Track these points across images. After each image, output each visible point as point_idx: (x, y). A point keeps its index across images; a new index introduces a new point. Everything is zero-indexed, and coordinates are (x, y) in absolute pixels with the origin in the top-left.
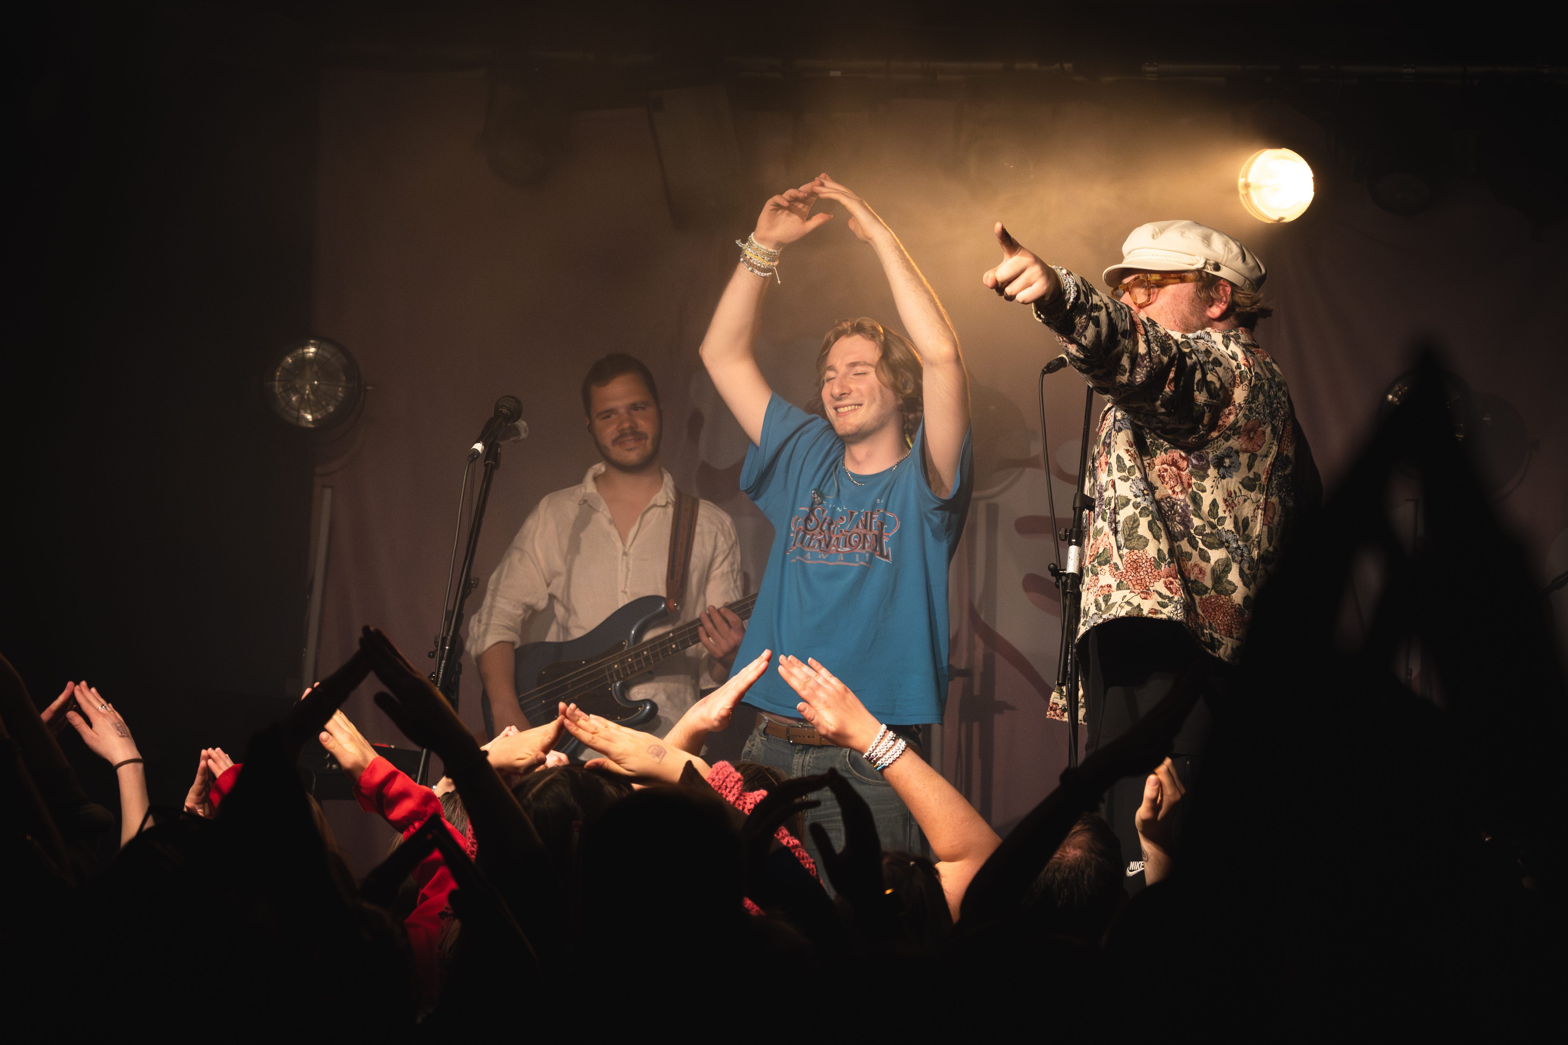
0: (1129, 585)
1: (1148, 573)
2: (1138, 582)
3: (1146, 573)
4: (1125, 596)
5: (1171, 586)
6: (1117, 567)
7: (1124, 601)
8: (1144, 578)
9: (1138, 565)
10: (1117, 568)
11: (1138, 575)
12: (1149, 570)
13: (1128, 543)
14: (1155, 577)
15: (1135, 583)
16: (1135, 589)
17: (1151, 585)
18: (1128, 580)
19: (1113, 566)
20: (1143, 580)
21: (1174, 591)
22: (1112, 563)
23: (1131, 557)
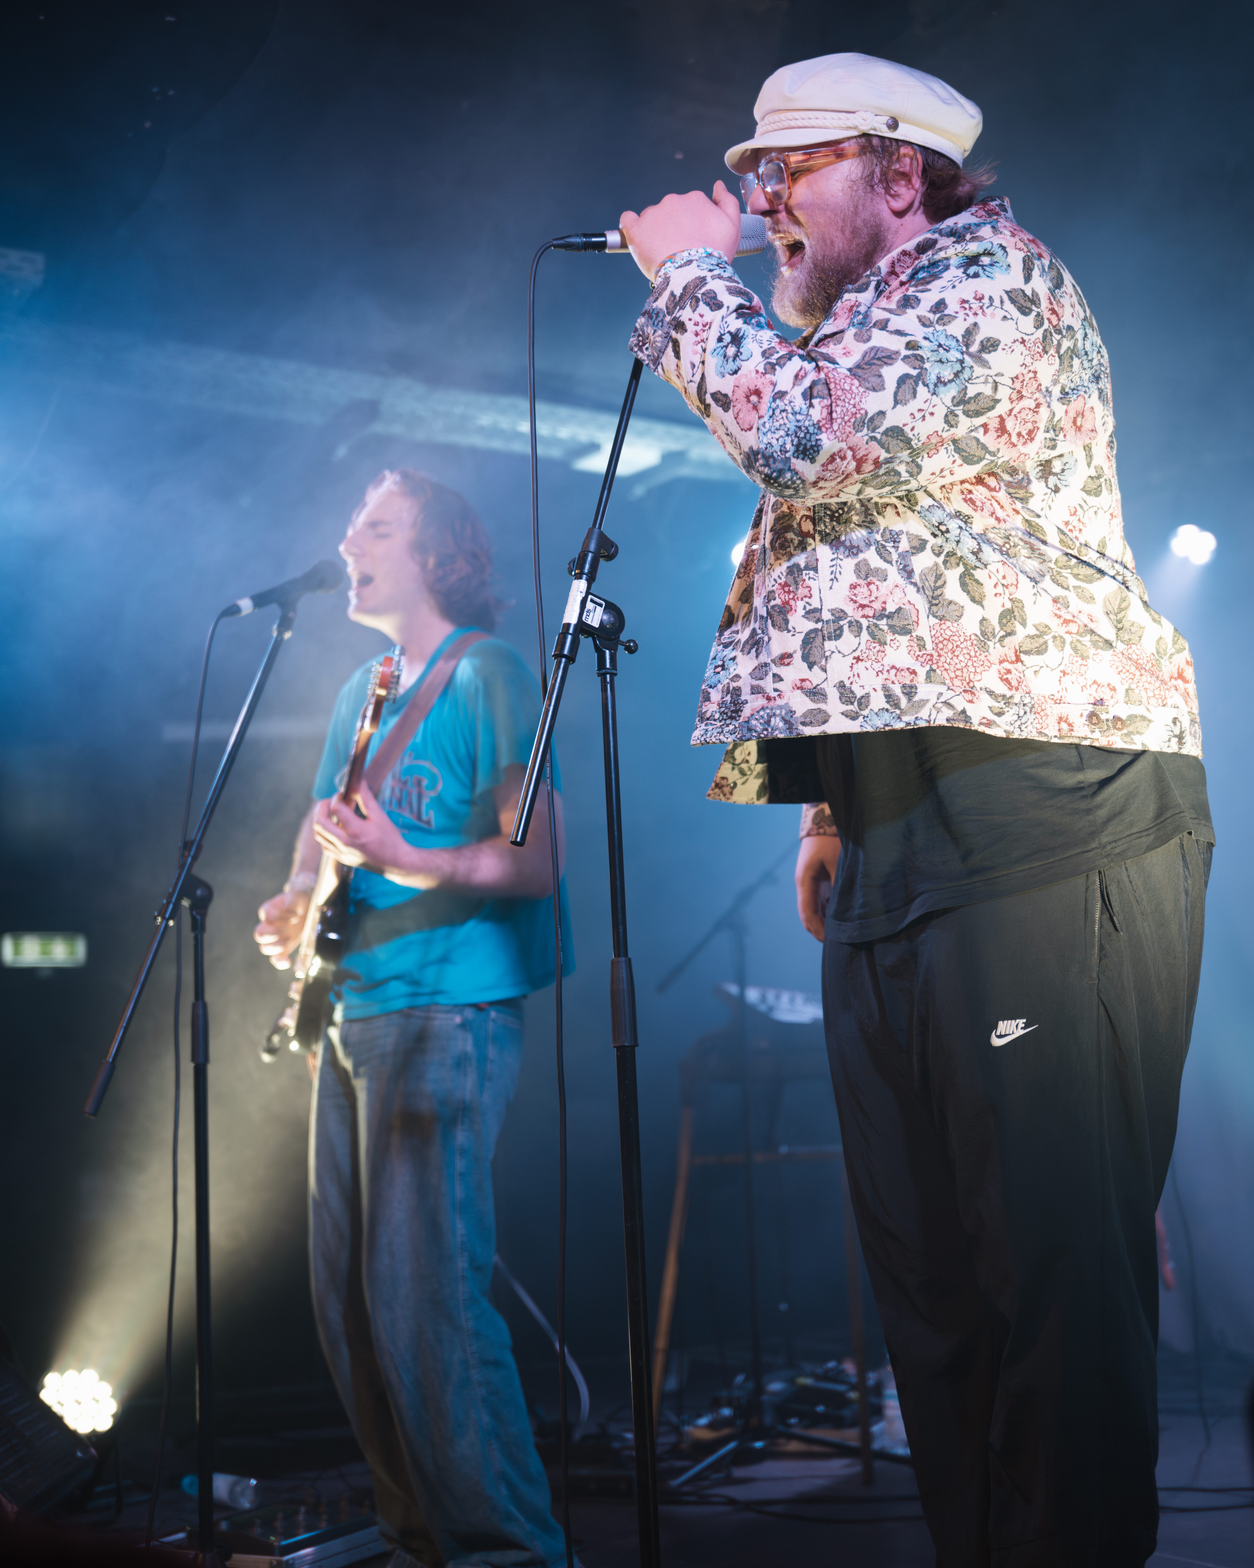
0: (944, 678)
1: (971, 656)
2: (959, 673)
3: (968, 657)
4: (941, 694)
5: (1009, 676)
6: (922, 644)
7: (939, 701)
8: (966, 665)
9: (955, 645)
10: (922, 647)
11: (957, 661)
12: (972, 654)
13: (934, 609)
14: (981, 663)
15: (953, 675)
16: (953, 685)
17: (978, 679)
18: (943, 669)
19: (915, 640)
20: (965, 670)
21: (1014, 683)
22: (914, 634)
23: (942, 631)
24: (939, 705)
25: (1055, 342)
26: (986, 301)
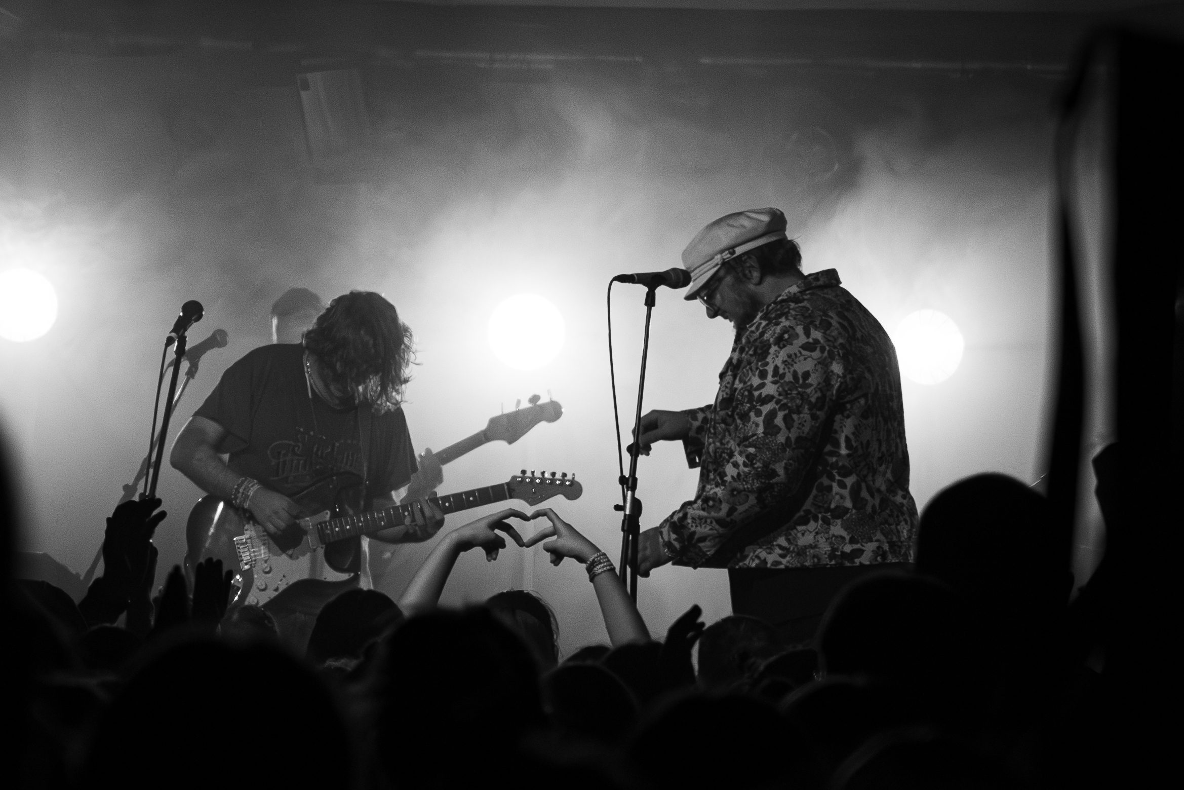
24: (754, 557)
25: (836, 353)
26: (793, 356)
